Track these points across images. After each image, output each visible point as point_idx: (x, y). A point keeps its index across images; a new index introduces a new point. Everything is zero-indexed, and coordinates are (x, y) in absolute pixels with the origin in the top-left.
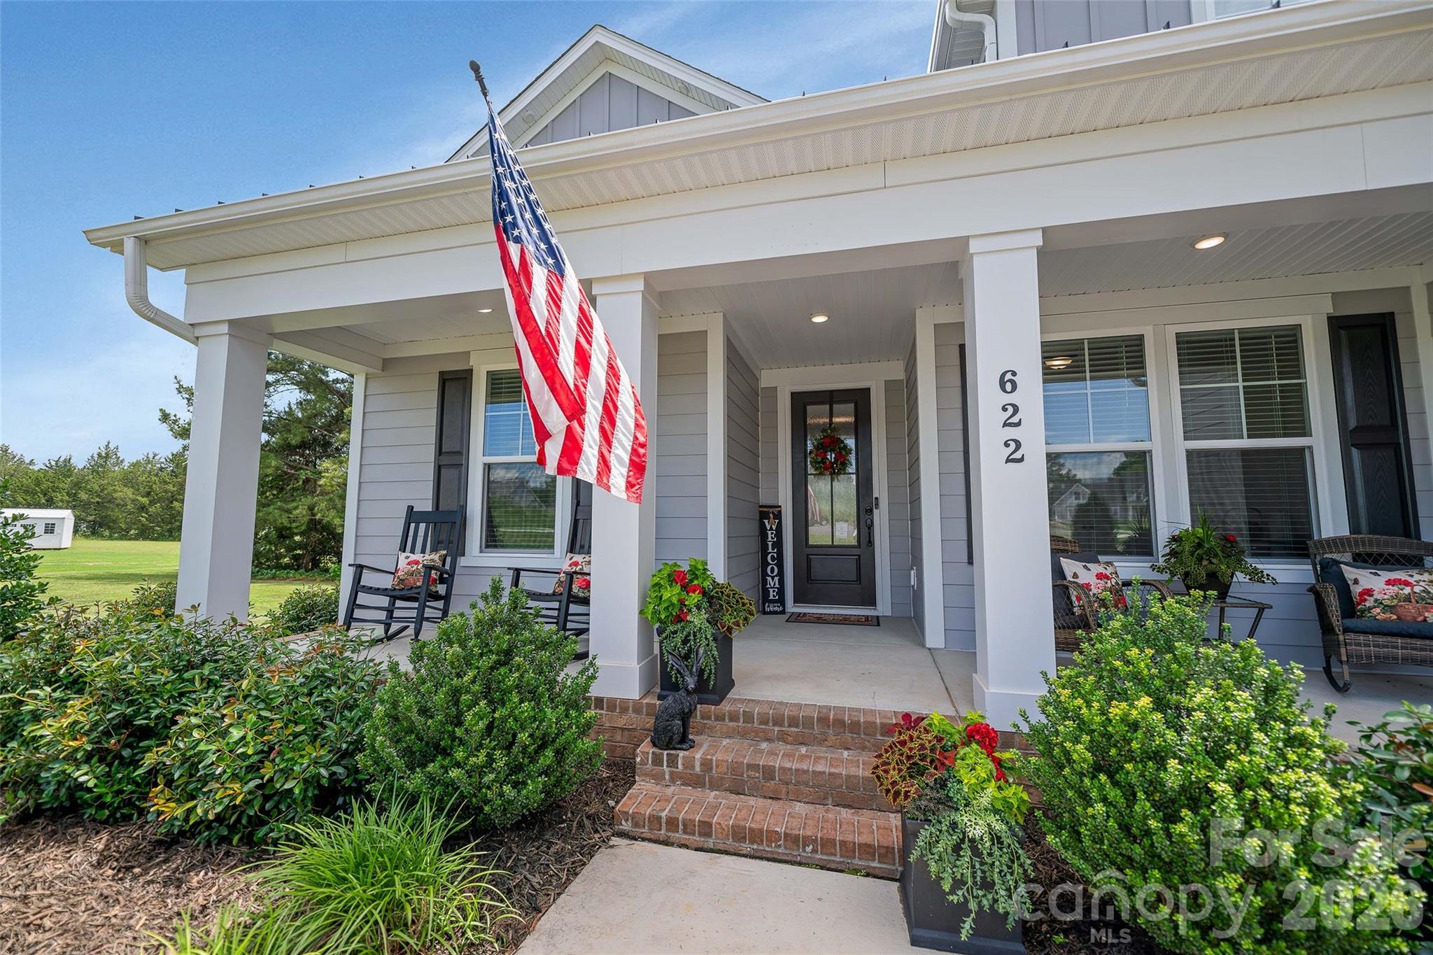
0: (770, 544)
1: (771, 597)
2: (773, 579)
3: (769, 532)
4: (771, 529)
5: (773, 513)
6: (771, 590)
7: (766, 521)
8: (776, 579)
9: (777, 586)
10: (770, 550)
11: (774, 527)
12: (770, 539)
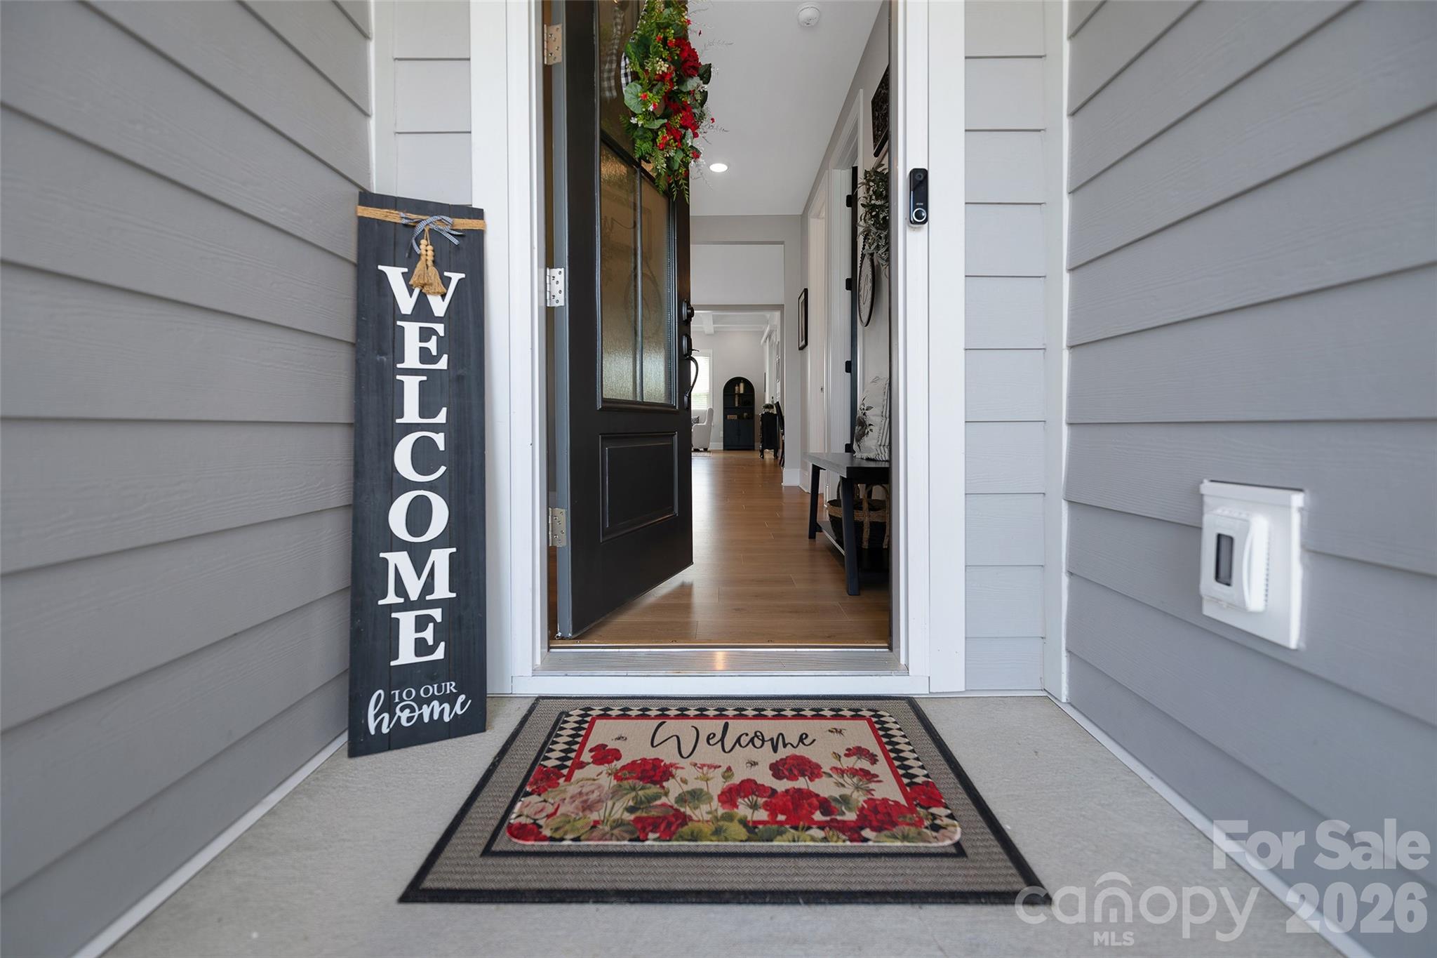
0: (411, 386)
1: (406, 655)
2: (419, 556)
3: (412, 330)
4: (422, 311)
5: (435, 237)
6: (407, 620)
7: (394, 275)
8: (440, 559)
9: (442, 590)
10: (411, 413)
11: (439, 306)
12: (412, 359)
